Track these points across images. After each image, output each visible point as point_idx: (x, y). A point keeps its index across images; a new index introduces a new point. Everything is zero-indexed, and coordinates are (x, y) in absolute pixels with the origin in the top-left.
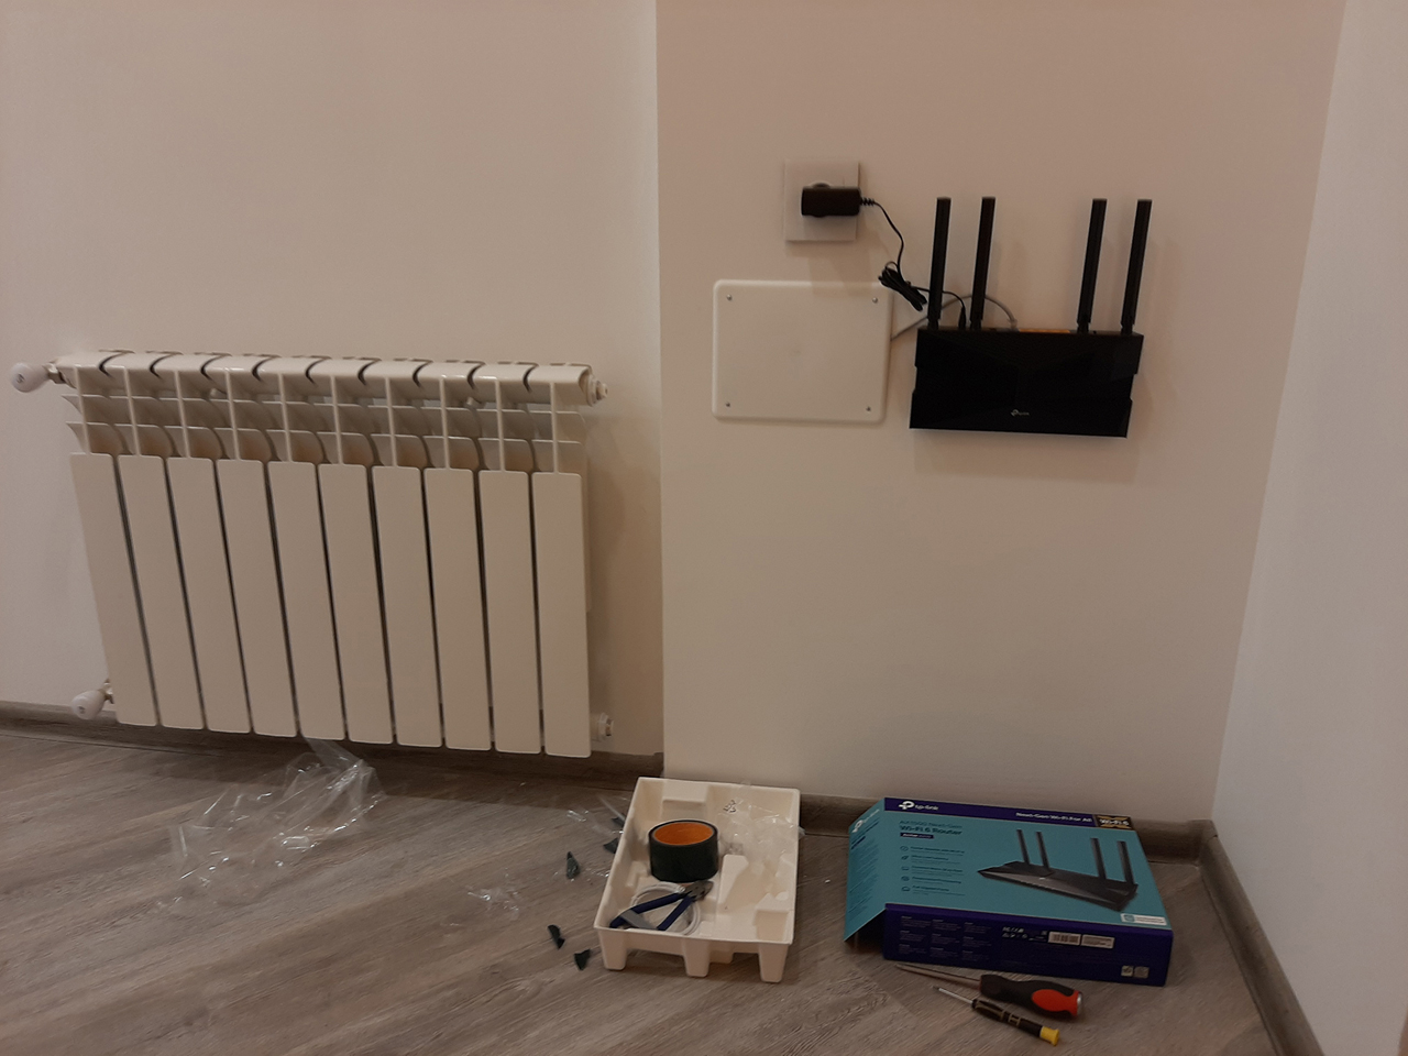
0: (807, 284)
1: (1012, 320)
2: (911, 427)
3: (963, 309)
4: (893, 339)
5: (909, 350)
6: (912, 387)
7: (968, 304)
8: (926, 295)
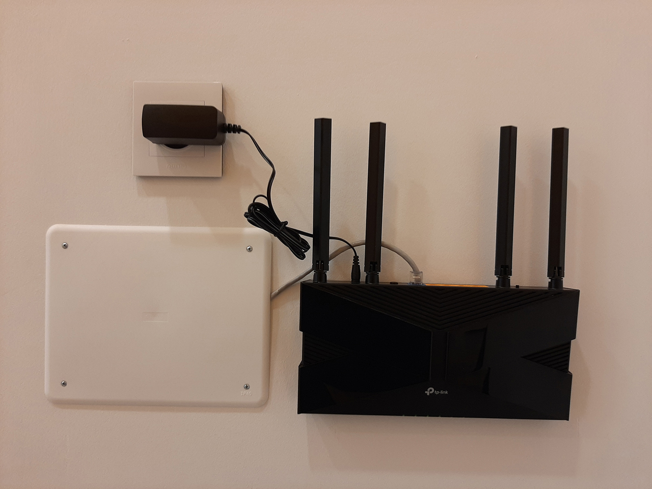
0: (165, 229)
1: (416, 272)
2: (301, 410)
3: (356, 258)
4: (274, 297)
5: (291, 310)
6: (299, 359)
7: (361, 251)
8: (310, 241)
